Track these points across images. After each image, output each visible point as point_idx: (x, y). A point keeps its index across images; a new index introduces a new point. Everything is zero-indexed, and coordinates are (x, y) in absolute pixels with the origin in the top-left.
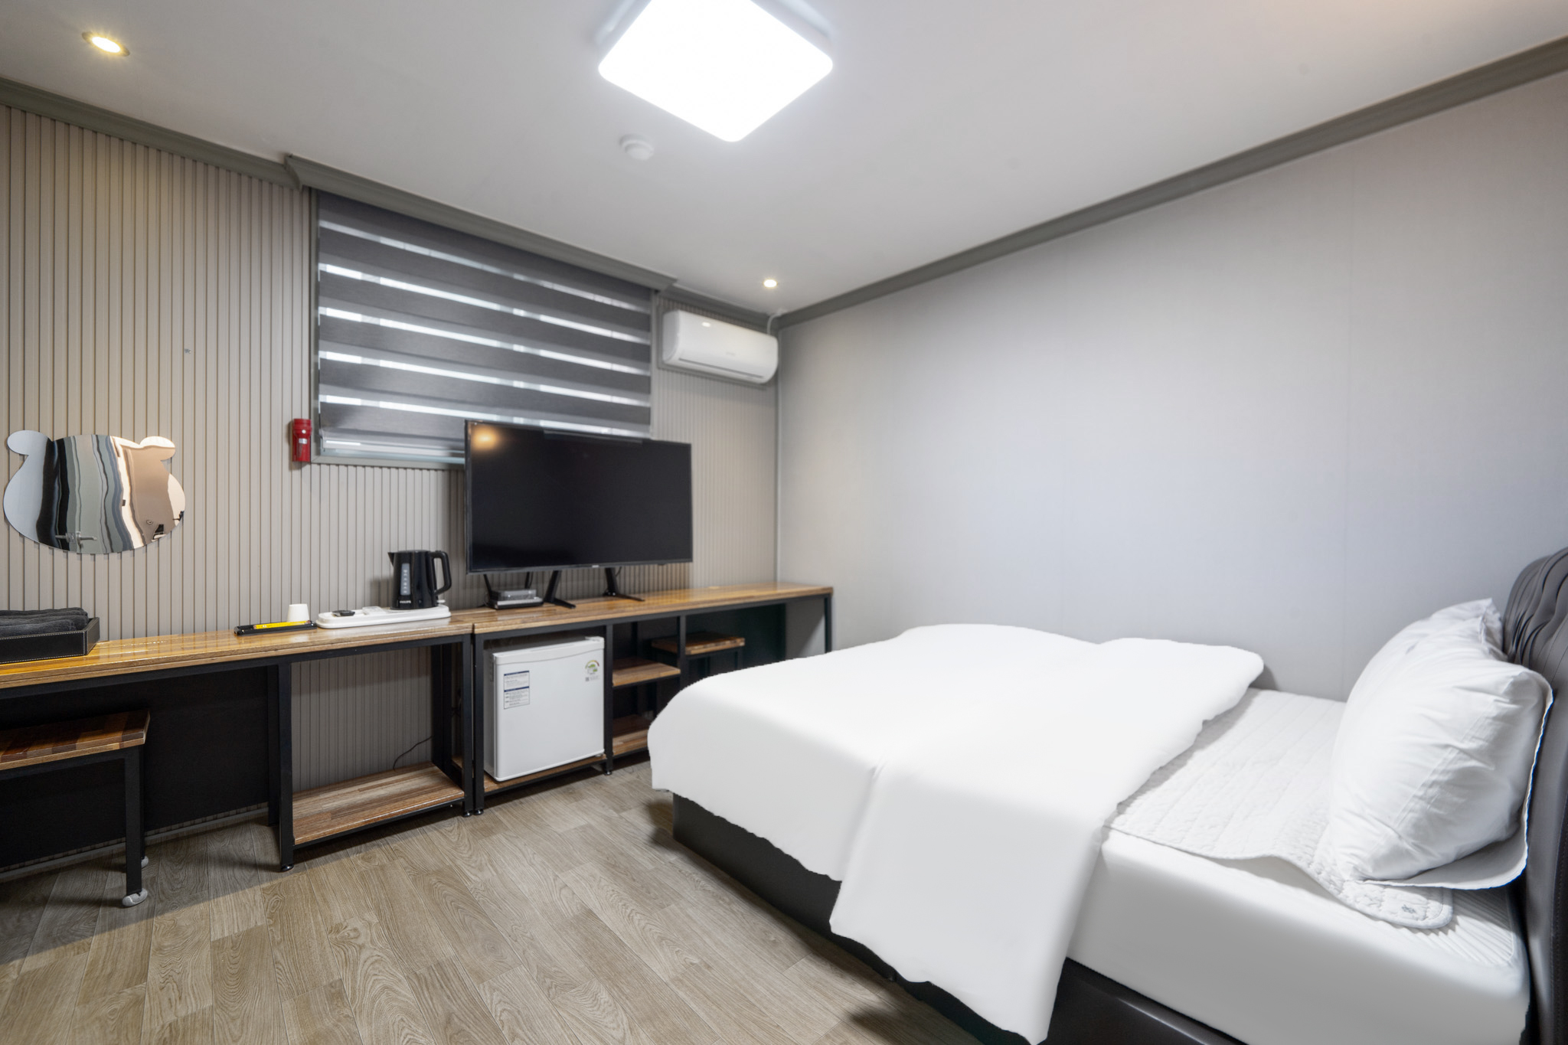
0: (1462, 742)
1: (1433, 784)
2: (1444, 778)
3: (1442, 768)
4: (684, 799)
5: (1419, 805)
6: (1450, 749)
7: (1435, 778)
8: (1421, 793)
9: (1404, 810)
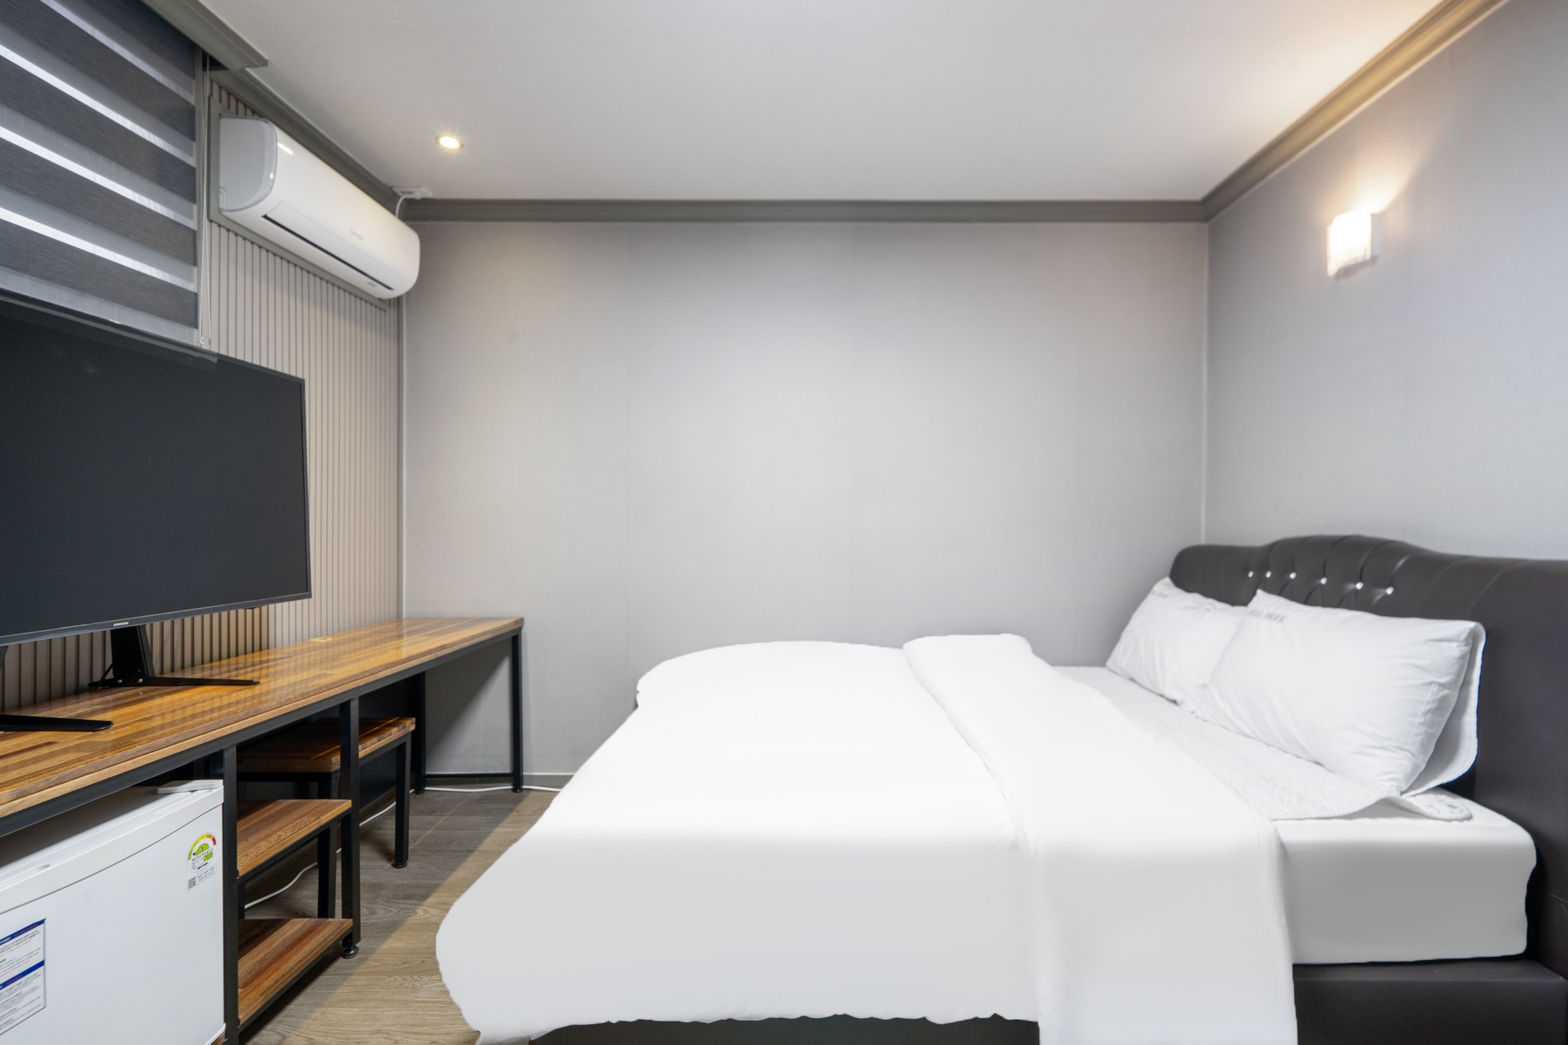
0: (1440, 678)
1: (1429, 711)
2: (1434, 706)
3: (1432, 699)
4: (616, 1024)
5: (1422, 729)
6: (1433, 685)
7: (1428, 707)
8: (1422, 720)
9: (1414, 735)
